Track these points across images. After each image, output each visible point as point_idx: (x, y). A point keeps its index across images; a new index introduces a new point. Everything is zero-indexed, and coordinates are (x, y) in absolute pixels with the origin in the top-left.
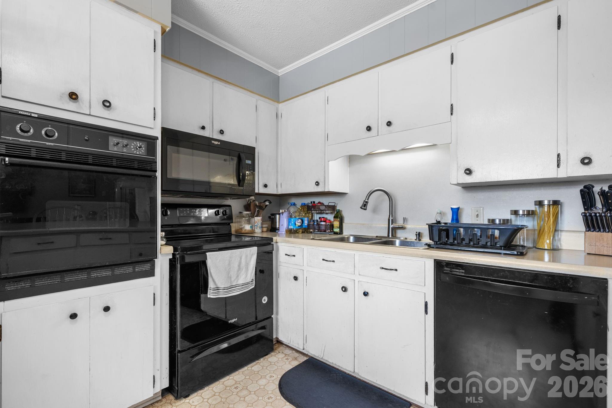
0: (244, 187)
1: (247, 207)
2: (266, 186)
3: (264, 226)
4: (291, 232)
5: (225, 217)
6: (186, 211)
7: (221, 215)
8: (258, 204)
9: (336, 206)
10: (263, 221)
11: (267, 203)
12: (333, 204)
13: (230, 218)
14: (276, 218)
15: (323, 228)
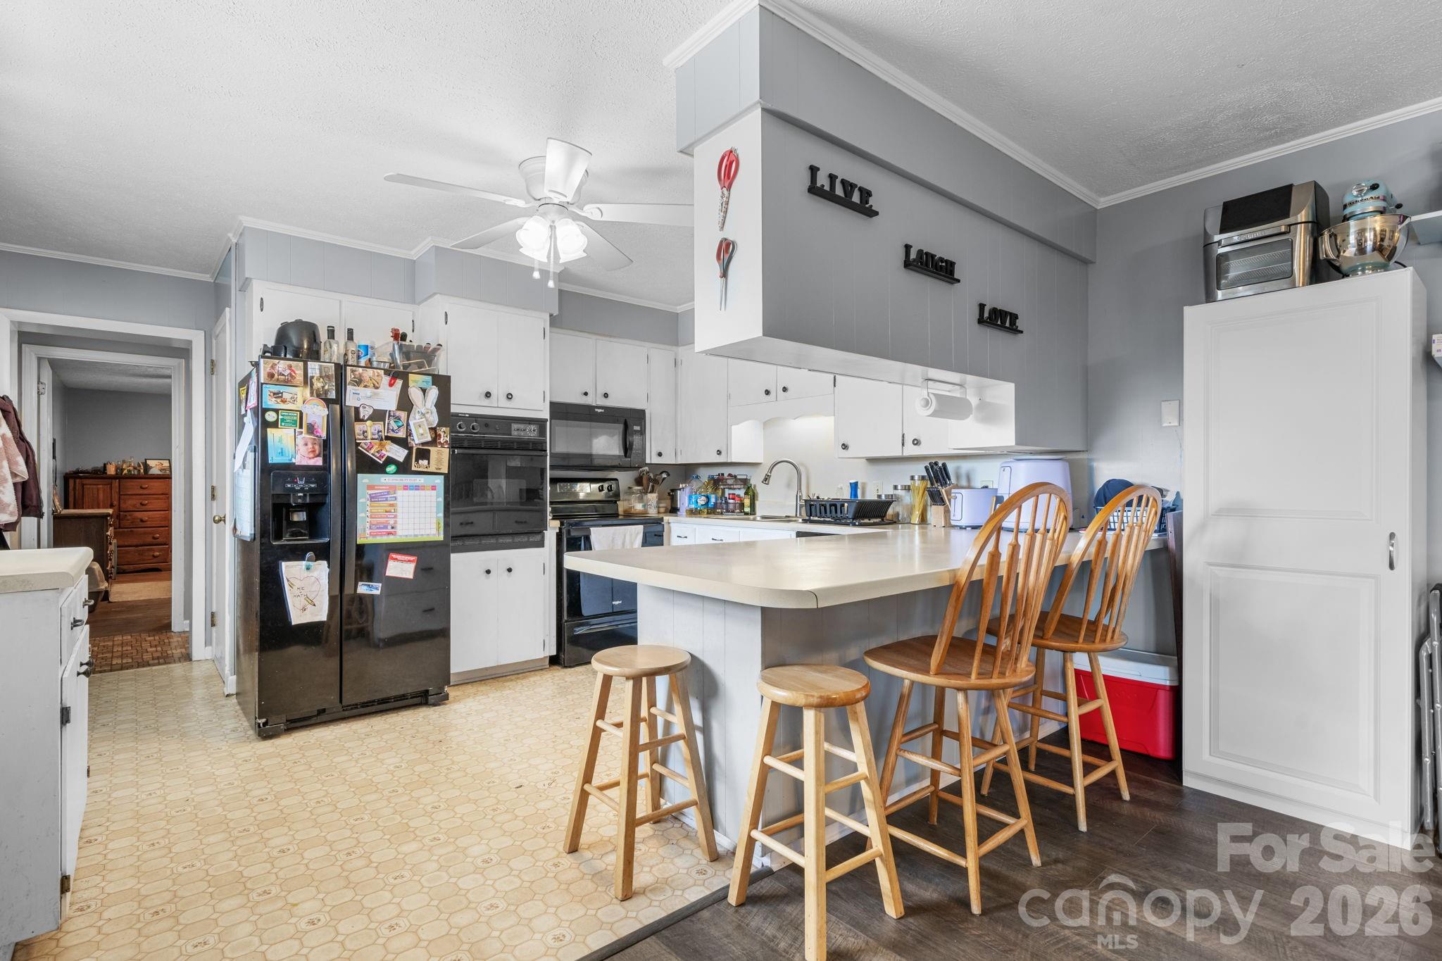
0: (632, 457)
1: (639, 481)
2: (660, 454)
3: (661, 505)
4: (693, 513)
5: (611, 493)
6: (567, 486)
7: (606, 490)
8: (652, 477)
9: (750, 480)
10: (660, 499)
11: (664, 475)
12: (745, 477)
13: (617, 495)
14: (676, 495)
15: (731, 507)
